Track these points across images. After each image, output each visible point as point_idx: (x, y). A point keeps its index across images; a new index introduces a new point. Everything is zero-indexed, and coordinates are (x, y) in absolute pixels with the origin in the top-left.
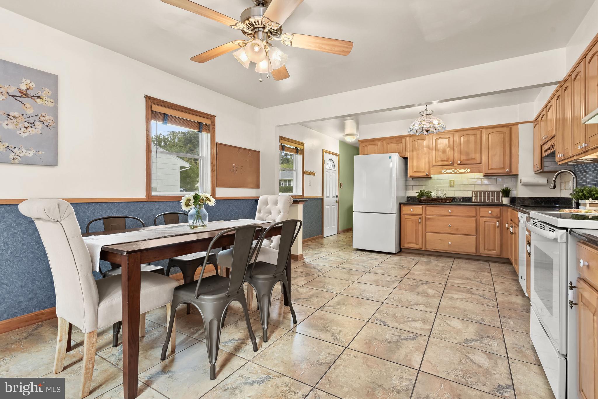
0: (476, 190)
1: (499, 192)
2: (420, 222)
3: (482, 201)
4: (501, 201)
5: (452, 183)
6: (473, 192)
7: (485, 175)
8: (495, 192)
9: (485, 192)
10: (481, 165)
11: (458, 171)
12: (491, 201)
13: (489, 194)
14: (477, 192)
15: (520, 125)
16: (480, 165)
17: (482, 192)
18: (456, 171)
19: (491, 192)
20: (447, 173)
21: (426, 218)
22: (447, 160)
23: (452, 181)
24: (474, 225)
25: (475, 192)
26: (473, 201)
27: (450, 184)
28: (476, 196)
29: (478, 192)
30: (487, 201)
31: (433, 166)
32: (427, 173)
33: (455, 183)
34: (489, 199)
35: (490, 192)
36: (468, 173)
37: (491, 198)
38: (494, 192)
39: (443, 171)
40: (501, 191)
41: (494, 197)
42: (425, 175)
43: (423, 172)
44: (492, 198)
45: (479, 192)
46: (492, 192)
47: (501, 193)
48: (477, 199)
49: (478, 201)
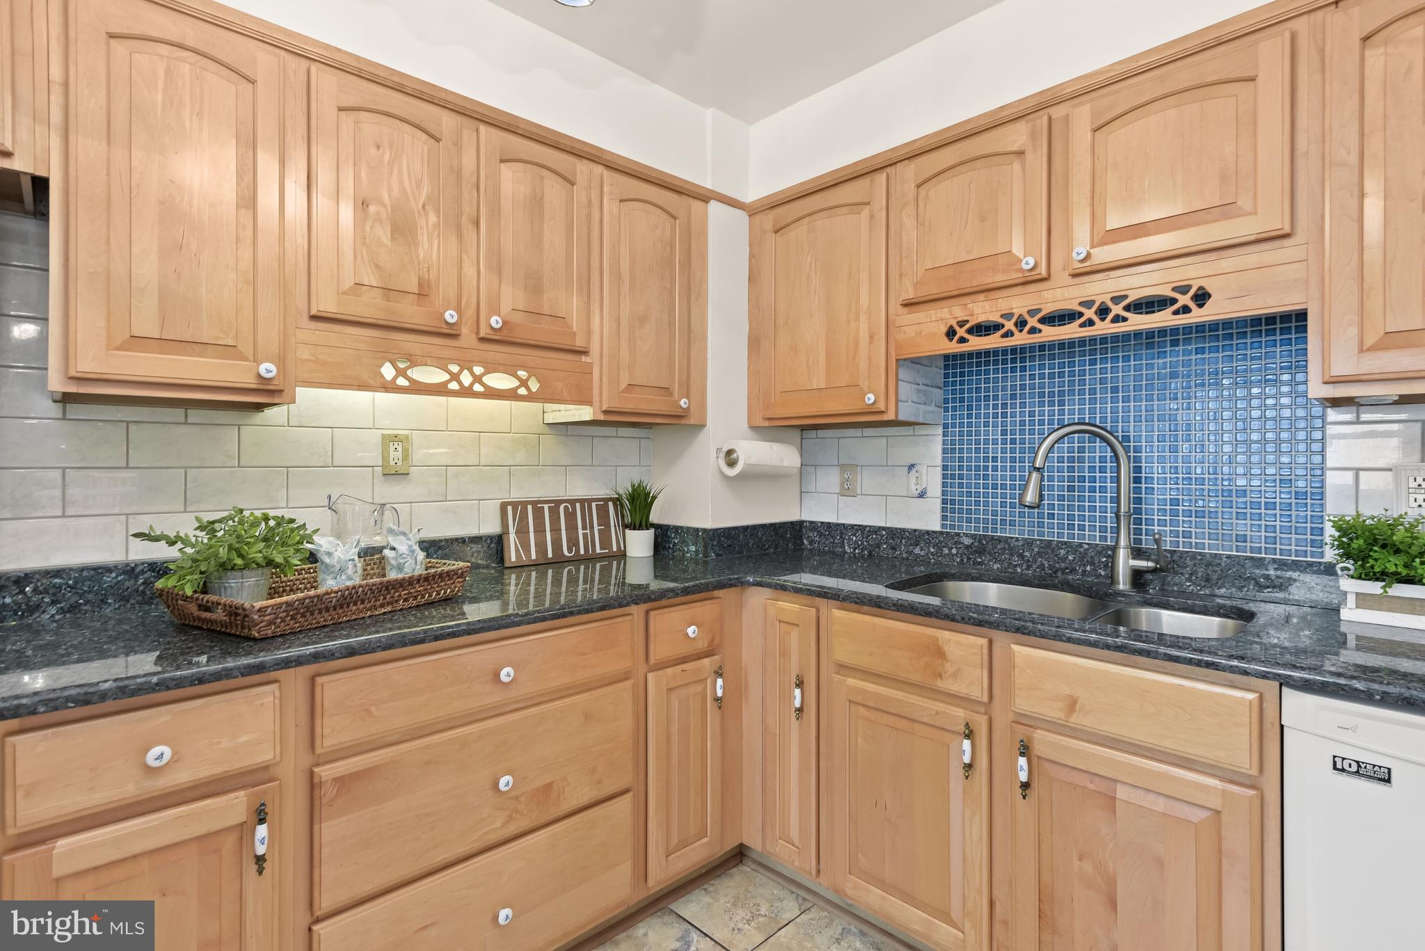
0: (517, 495)
1: (606, 500)
2: (261, 850)
3: (550, 555)
4: (615, 549)
5: (395, 455)
6: (510, 508)
7: (601, 417)
8: (594, 505)
9: (558, 503)
10: (588, 360)
11: (478, 379)
12: (582, 552)
13: (571, 516)
14: (524, 504)
15: (714, 207)
16: (584, 358)
17: (546, 507)
18: (466, 379)
19: (578, 505)
20: (417, 388)
21: (313, 785)
22: (423, 293)
23: (395, 438)
24: (626, 724)
25: (514, 505)
26: (513, 559)
27: (385, 458)
28: (522, 531)
29: (530, 507)
30: (570, 550)
31: (314, 318)
32: (267, 369)
33: (418, 456)
34: (573, 542)
35: (572, 502)
36: (530, 398)
37: (581, 532)
38: (590, 501)
39: (388, 371)
40: (611, 499)
41: (592, 527)
42: (249, 381)
43: (229, 351)
44: (585, 536)
45: (534, 503)
46: (582, 501)
47: (610, 504)
48: (528, 551)
49: (534, 557)
